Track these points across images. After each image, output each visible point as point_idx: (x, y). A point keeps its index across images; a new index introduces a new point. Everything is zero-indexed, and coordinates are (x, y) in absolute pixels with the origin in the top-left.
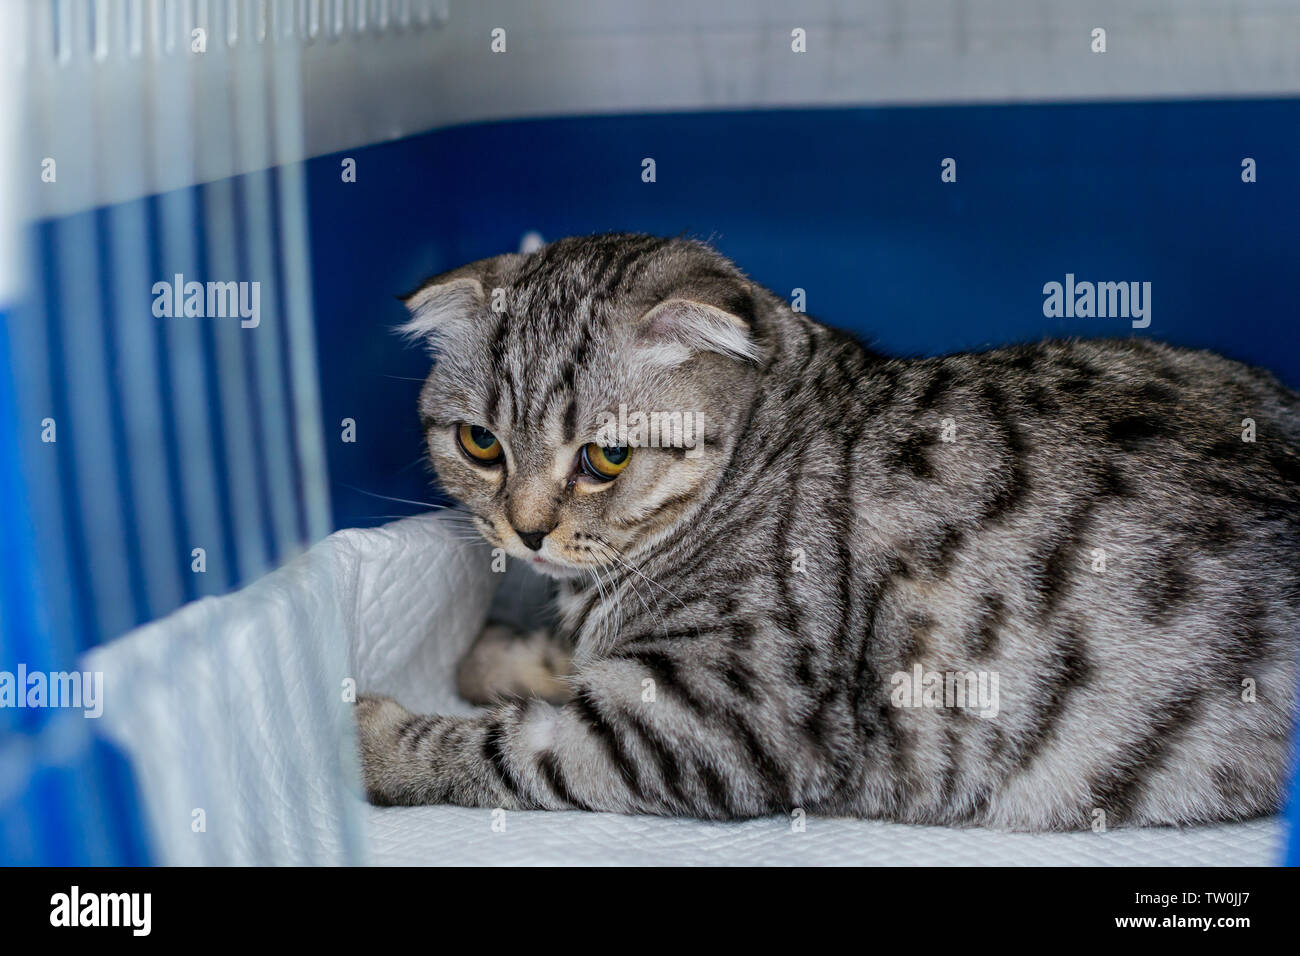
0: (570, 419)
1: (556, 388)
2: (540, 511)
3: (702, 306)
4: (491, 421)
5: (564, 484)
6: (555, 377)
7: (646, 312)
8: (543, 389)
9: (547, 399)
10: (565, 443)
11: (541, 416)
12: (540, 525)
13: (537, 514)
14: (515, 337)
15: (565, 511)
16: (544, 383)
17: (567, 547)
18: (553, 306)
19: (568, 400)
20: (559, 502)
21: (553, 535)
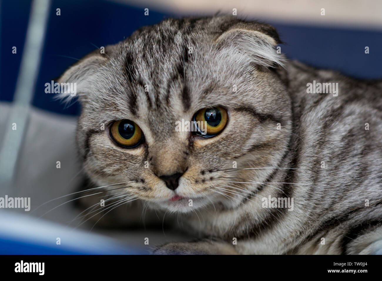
0: (186, 96)
1: (174, 78)
2: (176, 159)
3: (251, 31)
4: (134, 113)
5: (187, 143)
6: (171, 74)
7: (217, 37)
8: (165, 80)
9: (169, 86)
10: (185, 112)
11: (167, 98)
12: (178, 168)
13: (175, 161)
14: (140, 60)
15: (191, 159)
16: (165, 78)
17: (197, 182)
18: (159, 42)
19: (182, 86)
20: (187, 154)
21: (186, 175)
